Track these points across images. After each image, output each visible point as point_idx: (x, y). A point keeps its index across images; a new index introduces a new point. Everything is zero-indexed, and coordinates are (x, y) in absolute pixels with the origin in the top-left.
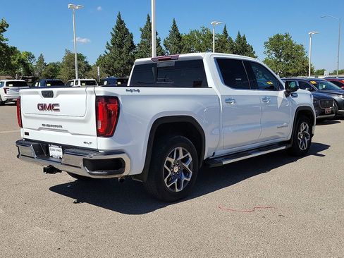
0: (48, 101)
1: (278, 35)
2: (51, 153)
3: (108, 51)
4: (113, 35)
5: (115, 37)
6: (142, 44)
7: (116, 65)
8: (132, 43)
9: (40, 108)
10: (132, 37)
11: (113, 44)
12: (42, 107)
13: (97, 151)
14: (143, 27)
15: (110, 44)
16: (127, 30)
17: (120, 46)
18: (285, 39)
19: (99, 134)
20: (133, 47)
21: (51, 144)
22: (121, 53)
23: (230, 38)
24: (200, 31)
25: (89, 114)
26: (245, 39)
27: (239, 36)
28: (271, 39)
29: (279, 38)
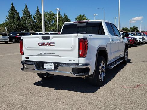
0: (46, 41)
1: (80, 15)
2: (45, 67)
3: (7, 20)
4: (9, 13)
5: (11, 13)
6: (23, 17)
7: (12, 27)
8: (19, 16)
9: (40, 45)
10: (18, 14)
11: (10, 17)
12: (42, 44)
13: (78, 64)
14: (23, 10)
15: (8, 16)
16: (16, 11)
17: (13, 18)
18: (83, 17)
19: (80, 56)
20: (19, 18)
21: (45, 62)
22: (14, 21)
23: (61, 16)
24: (49, 12)
25: (74, 47)
26: (67, 16)
27: (65, 15)
28: (78, 17)
29: (81, 16)
